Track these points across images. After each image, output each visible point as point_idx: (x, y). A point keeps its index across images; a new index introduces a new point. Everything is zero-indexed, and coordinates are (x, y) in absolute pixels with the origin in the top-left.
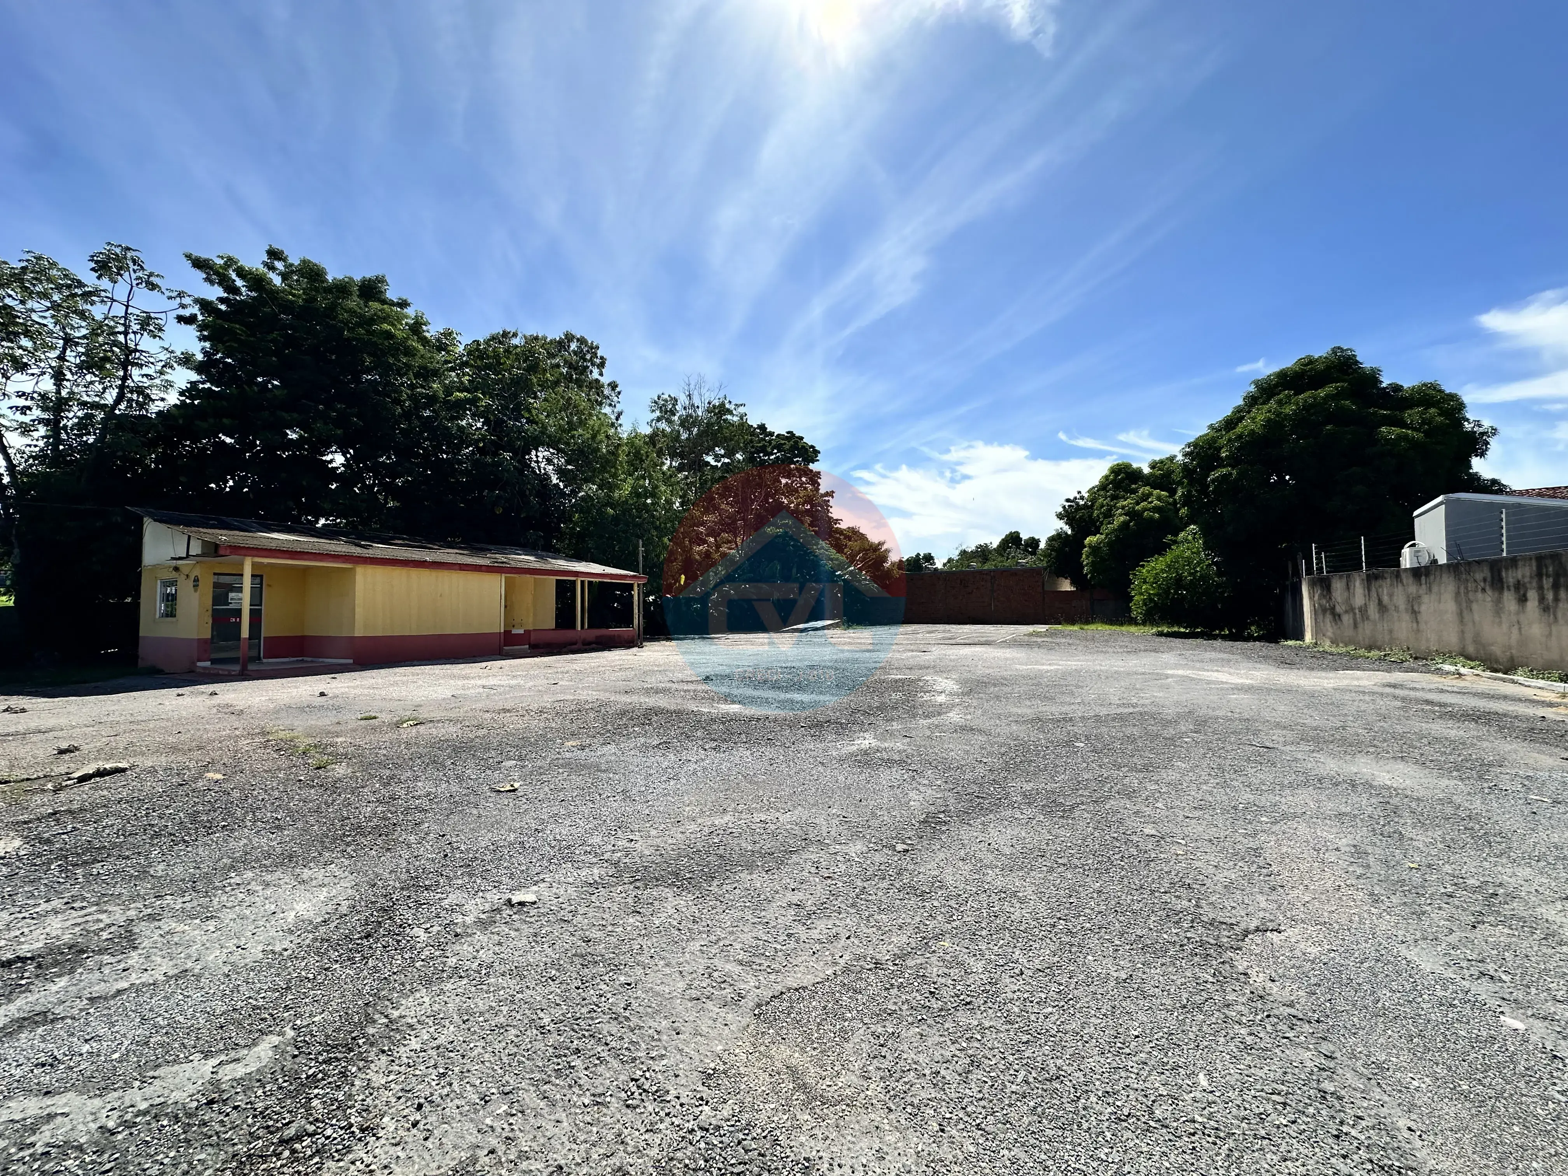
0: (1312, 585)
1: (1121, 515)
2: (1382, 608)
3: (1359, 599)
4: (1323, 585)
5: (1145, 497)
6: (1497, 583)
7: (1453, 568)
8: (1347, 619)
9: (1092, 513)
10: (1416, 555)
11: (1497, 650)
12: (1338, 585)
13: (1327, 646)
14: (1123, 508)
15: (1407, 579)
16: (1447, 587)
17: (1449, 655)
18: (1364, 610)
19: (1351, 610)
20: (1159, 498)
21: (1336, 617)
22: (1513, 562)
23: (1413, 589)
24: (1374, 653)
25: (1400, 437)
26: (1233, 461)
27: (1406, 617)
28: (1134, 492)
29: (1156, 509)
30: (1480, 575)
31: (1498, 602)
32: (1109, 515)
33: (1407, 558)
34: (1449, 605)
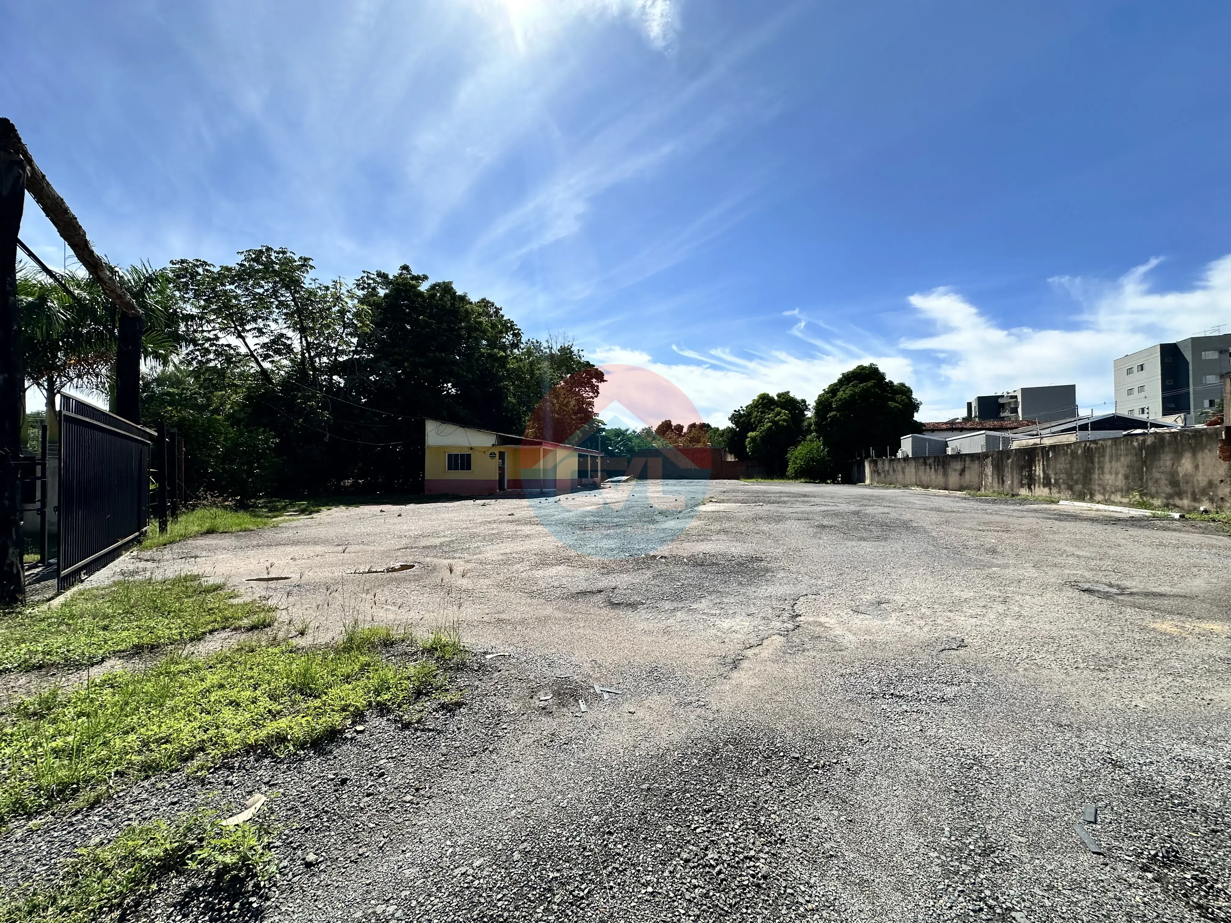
0: (870, 462)
1: (768, 422)
2: (894, 471)
3: (887, 468)
4: (874, 463)
5: (779, 414)
6: (925, 463)
7: (913, 458)
8: (882, 475)
9: (751, 419)
10: (903, 452)
11: (925, 483)
12: (880, 463)
13: (875, 484)
14: (769, 418)
15: (902, 461)
16: (913, 464)
17: (913, 485)
18: (888, 471)
19: (884, 471)
20: (785, 414)
21: (879, 474)
22: (929, 458)
23: (903, 465)
24: (892, 486)
25: (896, 407)
26: (837, 409)
27: (901, 474)
28: (773, 410)
29: (784, 420)
30: (921, 461)
31: (925, 469)
32: (760, 421)
33: (900, 455)
34: (913, 470)
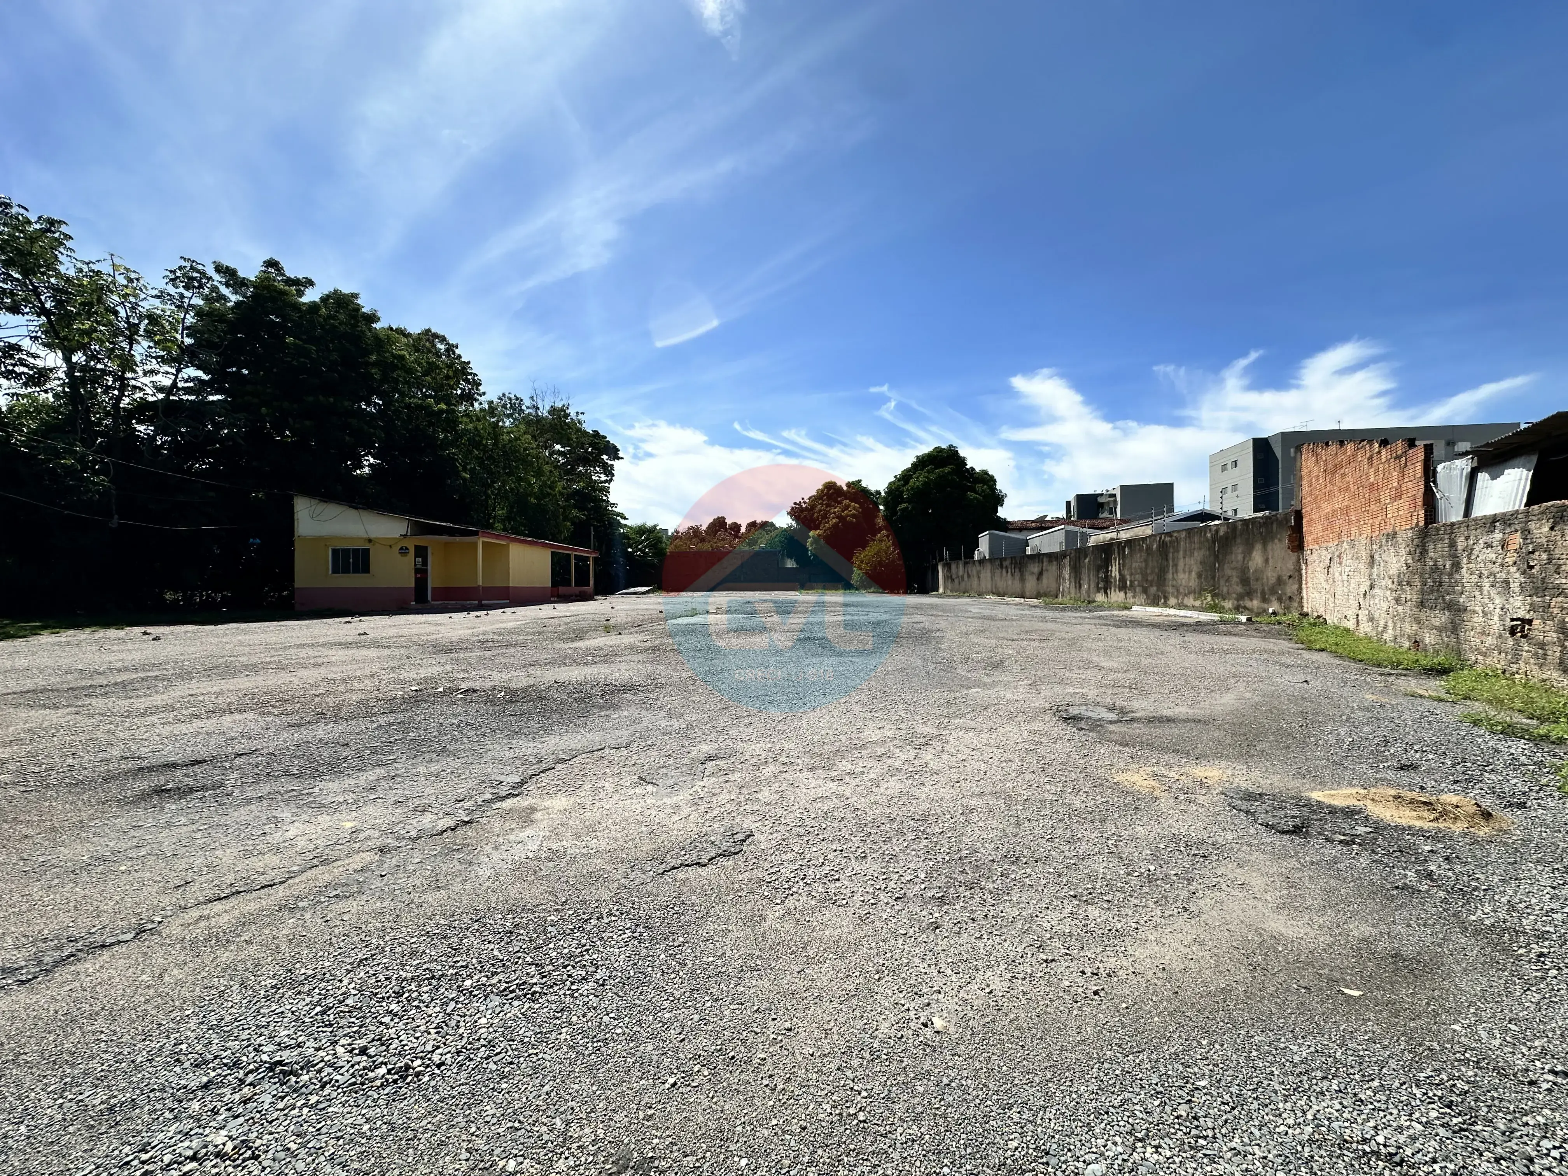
0: (944, 566)
2: (969, 576)
3: (961, 573)
4: (948, 566)
6: (1001, 566)
7: (990, 560)
8: (956, 581)
10: (979, 554)
11: (1000, 590)
12: (953, 566)
13: (949, 593)
15: (977, 564)
16: (988, 566)
17: (988, 593)
18: (962, 577)
19: (958, 577)
21: (953, 580)
22: (1005, 559)
23: (978, 568)
24: (966, 594)
25: (975, 498)
26: (908, 500)
27: (976, 579)
30: (998, 563)
31: (1001, 572)
33: (976, 557)
34: (989, 574)
